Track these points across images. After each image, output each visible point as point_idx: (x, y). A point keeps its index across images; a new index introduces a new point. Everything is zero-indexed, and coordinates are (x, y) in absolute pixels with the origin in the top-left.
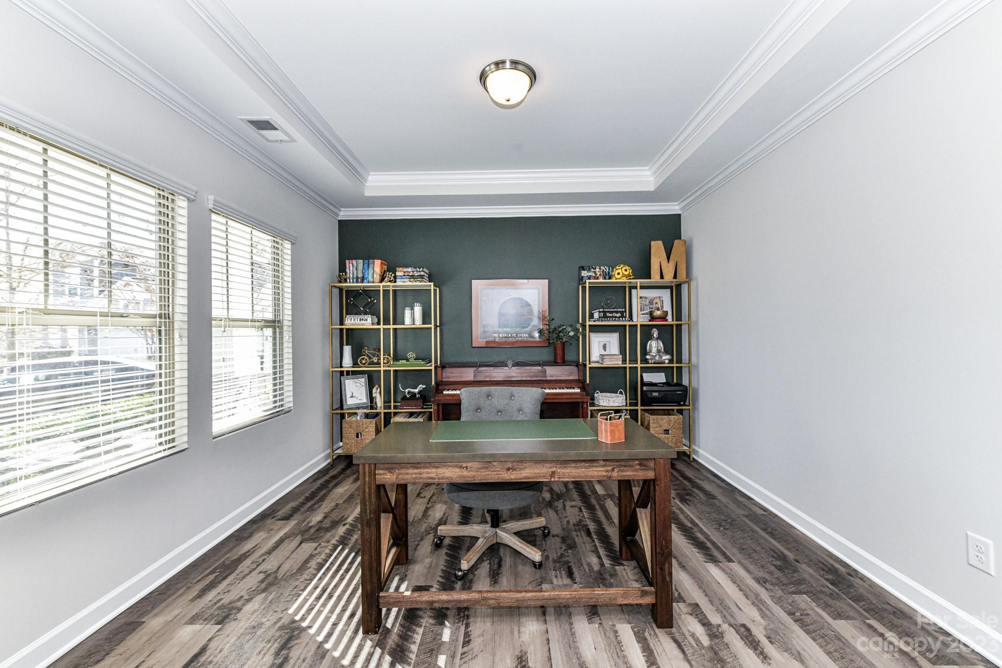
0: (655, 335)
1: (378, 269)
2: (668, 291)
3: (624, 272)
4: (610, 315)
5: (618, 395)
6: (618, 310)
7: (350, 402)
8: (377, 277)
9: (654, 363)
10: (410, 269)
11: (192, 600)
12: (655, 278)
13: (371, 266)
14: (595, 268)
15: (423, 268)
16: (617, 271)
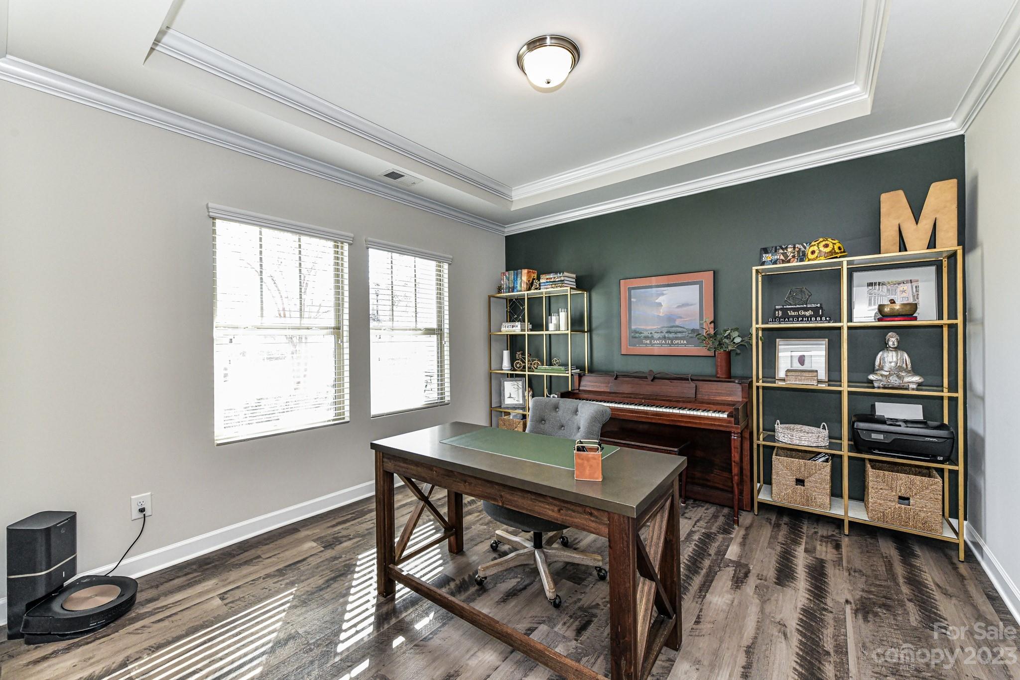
0: (890, 343)
1: (525, 278)
2: (933, 269)
3: (822, 248)
4: (793, 314)
5: (821, 429)
6: (809, 306)
7: (508, 401)
8: (524, 286)
9: (884, 388)
10: (552, 276)
11: (329, 527)
12: (889, 252)
13: (519, 276)
14: (786, 248)
15: (563, 273)
16: (812, 249)
